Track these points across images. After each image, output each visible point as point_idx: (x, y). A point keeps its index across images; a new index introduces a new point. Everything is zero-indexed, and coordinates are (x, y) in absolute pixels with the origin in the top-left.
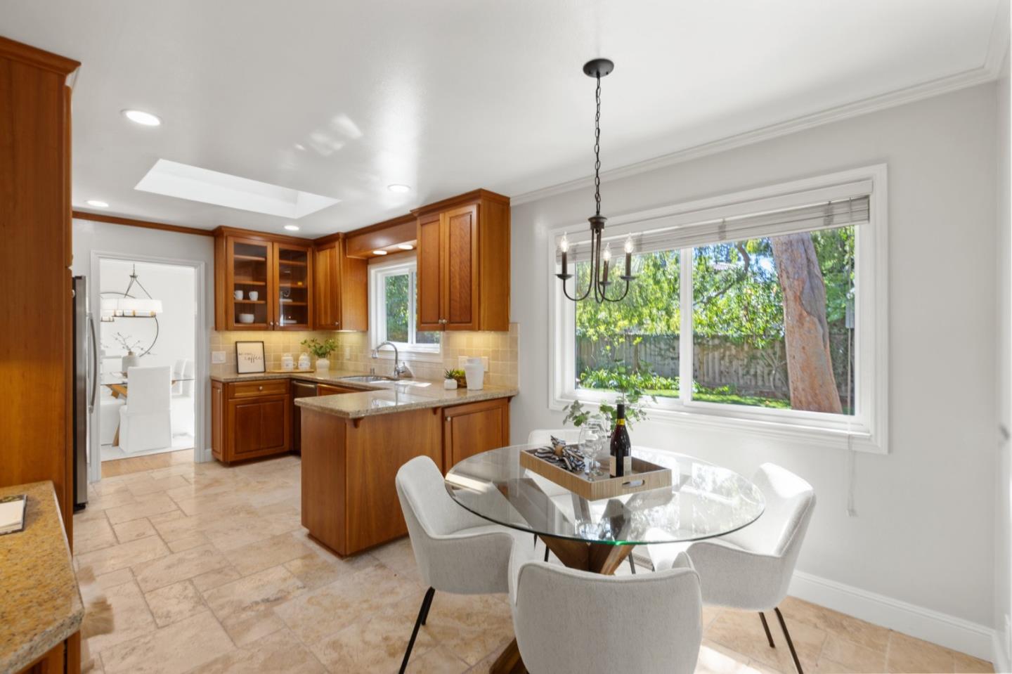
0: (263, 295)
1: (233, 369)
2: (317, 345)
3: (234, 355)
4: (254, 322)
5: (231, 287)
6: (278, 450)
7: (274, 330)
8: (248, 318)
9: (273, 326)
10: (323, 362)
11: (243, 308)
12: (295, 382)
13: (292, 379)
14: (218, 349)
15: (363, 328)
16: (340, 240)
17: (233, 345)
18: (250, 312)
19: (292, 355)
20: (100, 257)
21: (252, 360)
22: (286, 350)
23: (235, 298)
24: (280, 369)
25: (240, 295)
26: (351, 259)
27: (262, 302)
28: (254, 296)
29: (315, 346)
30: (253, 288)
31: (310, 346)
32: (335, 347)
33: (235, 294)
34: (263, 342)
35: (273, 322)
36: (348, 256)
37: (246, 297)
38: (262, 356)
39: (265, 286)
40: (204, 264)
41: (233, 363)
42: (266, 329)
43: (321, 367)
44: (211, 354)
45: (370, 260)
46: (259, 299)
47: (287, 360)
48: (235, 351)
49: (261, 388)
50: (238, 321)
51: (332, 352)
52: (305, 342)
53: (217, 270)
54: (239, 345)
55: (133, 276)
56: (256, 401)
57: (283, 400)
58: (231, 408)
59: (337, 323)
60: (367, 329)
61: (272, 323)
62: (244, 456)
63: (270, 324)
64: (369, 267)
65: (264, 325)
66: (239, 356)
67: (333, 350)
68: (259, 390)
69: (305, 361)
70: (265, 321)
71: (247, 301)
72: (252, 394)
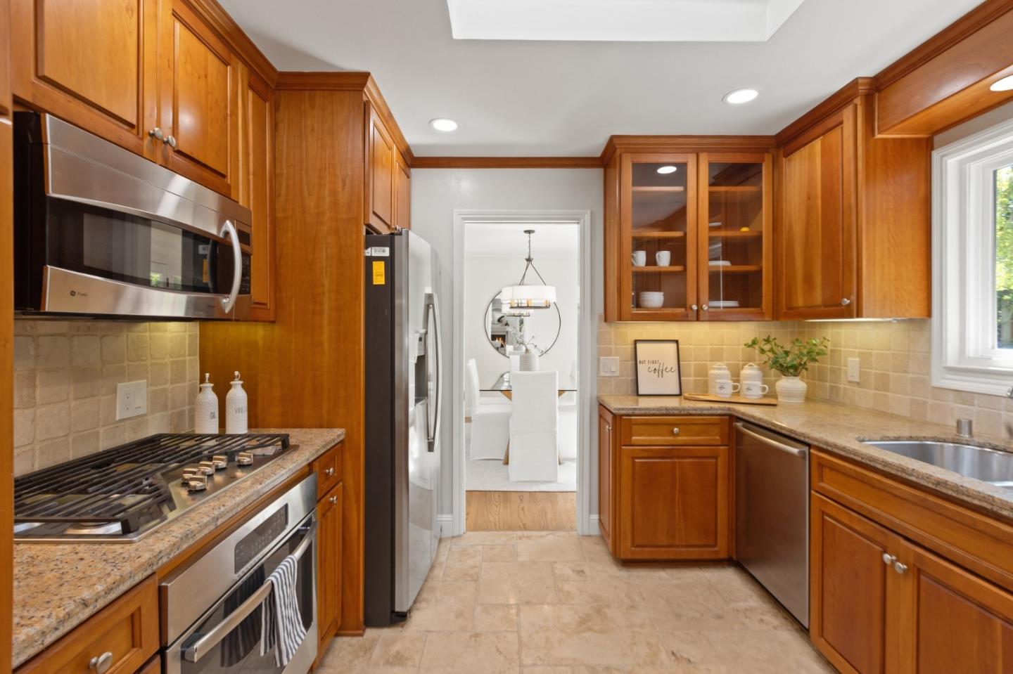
0: (679, 257)
1: (630, 388)
2: (775, 349)
3: (631, 363)
4: (665, 305)
5: (628, 243)
6: (706, 553)
7: (698, 319)
8: (655, 299)
9: (698, 311)
10: (792, 385)
11: (646, 281)
12: (739, 424)
13: (733, 418)
14: (608, 353)
15: (915, 311)
16: (858, 101)
17: (630, 347)
18: (657, 289)
19: (729, 367)
20: (465, 219)
21: (659, 372)
22: (716, 356)
23: (633, 265)
24: (706, 392)
25: (641, 257)
26: (885, 140)
27: (678, 268)
28: (664, 258)
29: (771, 350)
30: (662, 244)
31: (762, 351)
32: (818, 354)
33: (633, 257)
34: (677, 342)
35: (698, 305)
36: (878, 136)
37: (651, 261)
38: (675, 367)
39: (683, 241)
40: (589, 213)
41: (631, 377)
42: (684, 319)
43: (790, 394)
44: (599, 360)
45: (937, 139)
46: (672, 264)
47: (720, 377)
48: (633, 356)
49: (676, 430)
50: (638, 305)
51: (810, 365)
52: (754, 342)
53: (608, 221)
54: (639, 346)
55: (529, 260)
56: (668, 453)
57: (716, 458)
58: (626, 463)
59: (847, 301)
60: (929, 314)
61: (695, 307)
62: (646, 554)
63: (691, 309)
64: (936, 155)
65: (682, 310)
66: (639, 366)
67: (814, 360)
68: (672, 433)
69: (753, 380)
70: (682, 303)
71: (652, 269)
72: (659, 439)
